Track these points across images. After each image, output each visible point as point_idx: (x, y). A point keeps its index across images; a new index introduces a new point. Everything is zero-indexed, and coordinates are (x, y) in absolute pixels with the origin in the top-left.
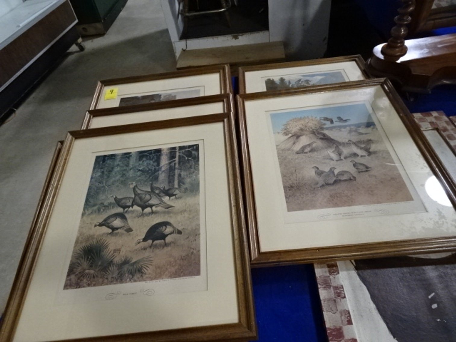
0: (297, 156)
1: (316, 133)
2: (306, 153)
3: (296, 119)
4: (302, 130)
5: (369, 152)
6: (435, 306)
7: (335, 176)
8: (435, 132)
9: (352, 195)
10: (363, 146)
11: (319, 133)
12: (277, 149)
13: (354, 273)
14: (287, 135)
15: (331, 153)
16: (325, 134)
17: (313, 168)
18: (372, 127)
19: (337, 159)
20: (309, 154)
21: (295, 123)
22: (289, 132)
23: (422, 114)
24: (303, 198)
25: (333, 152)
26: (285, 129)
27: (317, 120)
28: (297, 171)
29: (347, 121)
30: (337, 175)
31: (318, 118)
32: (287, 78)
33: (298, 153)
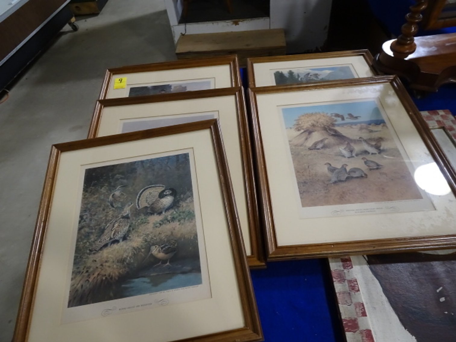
0: (310, 152)
1: (328, 130)
2: (318, 149)
3: (307, 114)
4: (313, 125)
5: (380, 150)
6: (442, 299)
7: (347, 174)
9: (364, 192)
10: (374, 143)
11: (330, 130)
12: (290, 144)
13: (366, 267)
14: (299, 130)
15: (342, 149)
16: (337, 130)
17: (325, 164)
18: (382, 124)
19: (349, 156)
20: (321, 150)
21: (306, 118)
22: (301, 127)
23: (429, 113)
24: (317, 194)
25: (345, 149)
26: (298, 125)
27: (328, 117)
28: (310, 167)
29: (358, 118)
30: (349, 172)
31: (329, 115)
32: (295, 71)
33: (310, 149)
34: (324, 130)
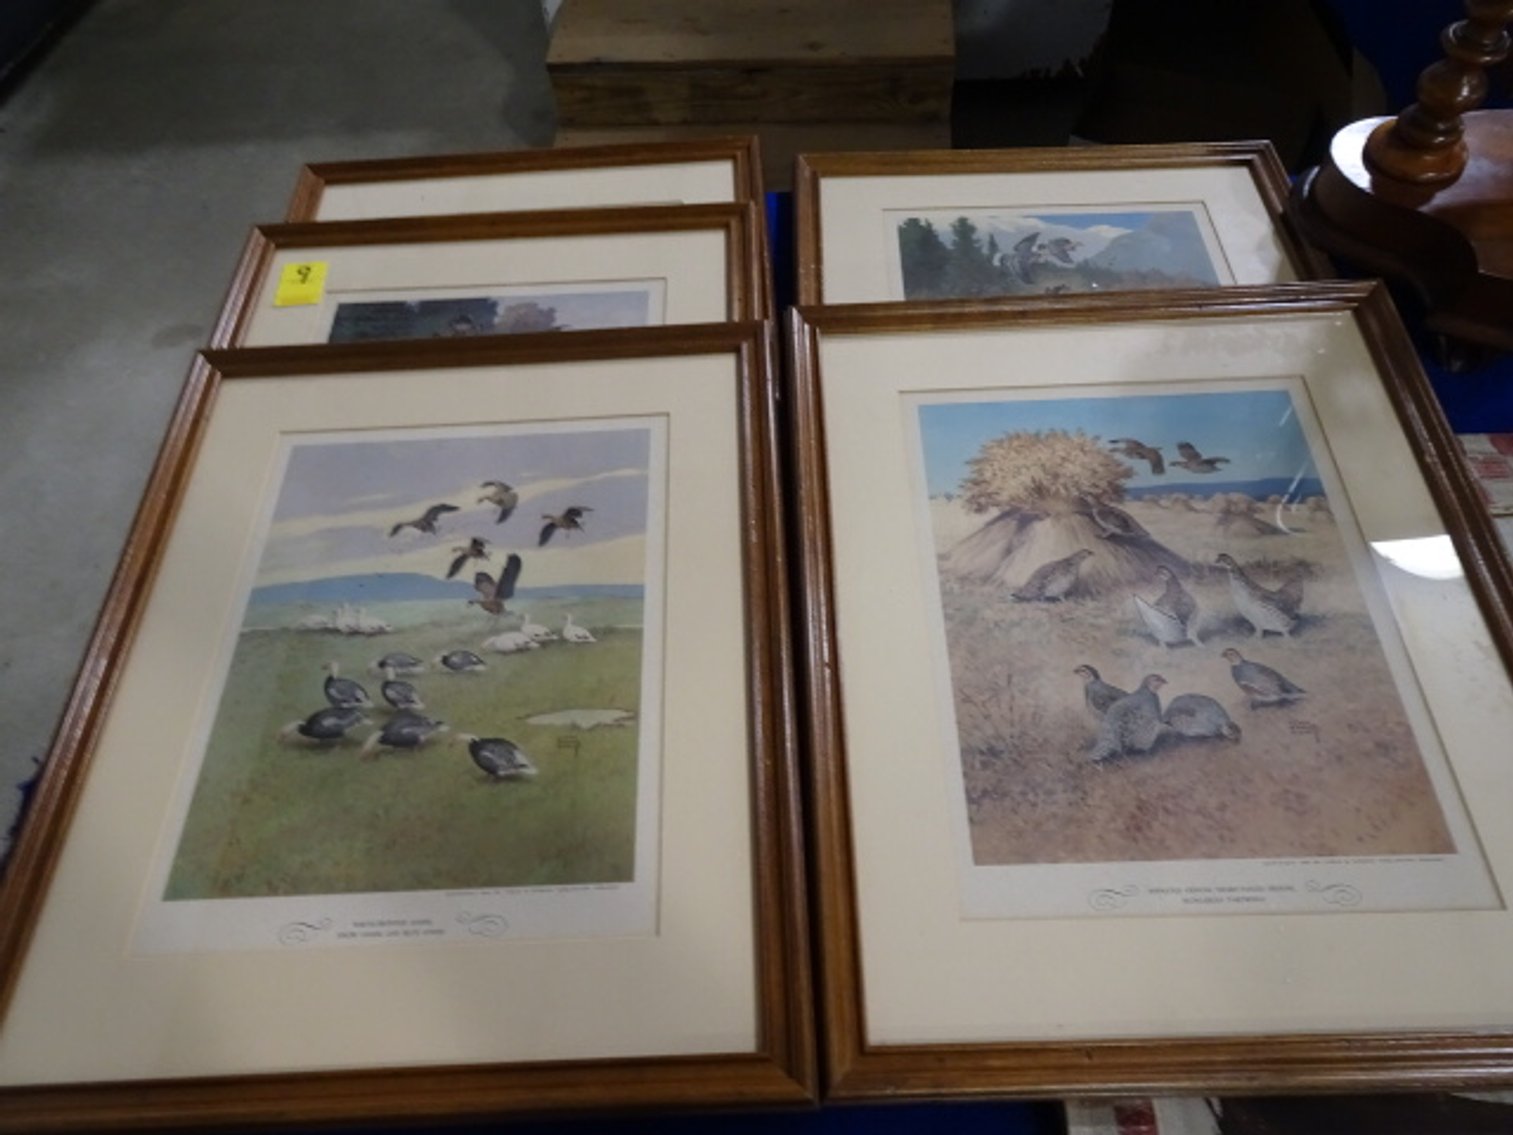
0: (1016, 612)
1: (1095, 511)
2: (1053, 599)
3: (1018, 437)
4: (1039, 490)
5: (1297, 617)
7: (1160, 719)
9: (1223, 807)
10: (1273, 586)
11: (1108, 513)
12: (941, 572)
14: (980, 509)
15: (1146, 606)
16: (1131, 518)
17: (1077, 671)
18: (1311, 500)
19: (1171, 639)
20: (1063, 606)
21: (1013, 454)
22: (989, 495)
24: (1034, 805)
25: (1158, 603)
26: (976, 483)
27: (1099, 452)
28: (1015, 680)
29: (1219, 465)
30: (1171, 712)
31: (1104, 445)
32: (982, 223)
33: (1020, 598)
34: (1081, 513)
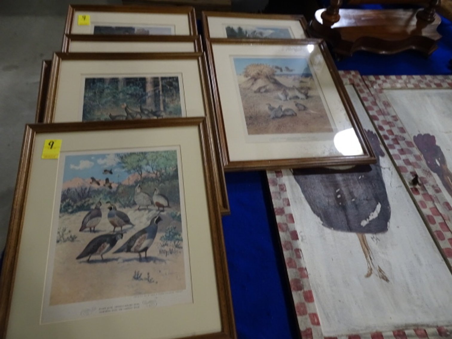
0: (254, 95)
1: (269, 78)
2: (262, 93)
3: (254, 65)
4: (258, 74)
5: (307, 96)
7: (282, 112)
8: (352, 86)
9: (293, 126)
11: (271, 78)
14: (247, 77)
15: (280, 94)
16: (276, 79)
17: (266, 105)
18: (310, 77)
19: (284, 99)
20: (264, 94)
21: (253, 68)
22: (249, 74)
25: (282, 94)
29: (293, 71)
30: (284, 111)
31: (271, 66)
32: (244, 29)
33: (255, 92)
34: (267, 78)
